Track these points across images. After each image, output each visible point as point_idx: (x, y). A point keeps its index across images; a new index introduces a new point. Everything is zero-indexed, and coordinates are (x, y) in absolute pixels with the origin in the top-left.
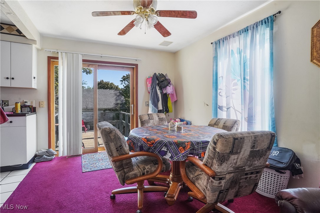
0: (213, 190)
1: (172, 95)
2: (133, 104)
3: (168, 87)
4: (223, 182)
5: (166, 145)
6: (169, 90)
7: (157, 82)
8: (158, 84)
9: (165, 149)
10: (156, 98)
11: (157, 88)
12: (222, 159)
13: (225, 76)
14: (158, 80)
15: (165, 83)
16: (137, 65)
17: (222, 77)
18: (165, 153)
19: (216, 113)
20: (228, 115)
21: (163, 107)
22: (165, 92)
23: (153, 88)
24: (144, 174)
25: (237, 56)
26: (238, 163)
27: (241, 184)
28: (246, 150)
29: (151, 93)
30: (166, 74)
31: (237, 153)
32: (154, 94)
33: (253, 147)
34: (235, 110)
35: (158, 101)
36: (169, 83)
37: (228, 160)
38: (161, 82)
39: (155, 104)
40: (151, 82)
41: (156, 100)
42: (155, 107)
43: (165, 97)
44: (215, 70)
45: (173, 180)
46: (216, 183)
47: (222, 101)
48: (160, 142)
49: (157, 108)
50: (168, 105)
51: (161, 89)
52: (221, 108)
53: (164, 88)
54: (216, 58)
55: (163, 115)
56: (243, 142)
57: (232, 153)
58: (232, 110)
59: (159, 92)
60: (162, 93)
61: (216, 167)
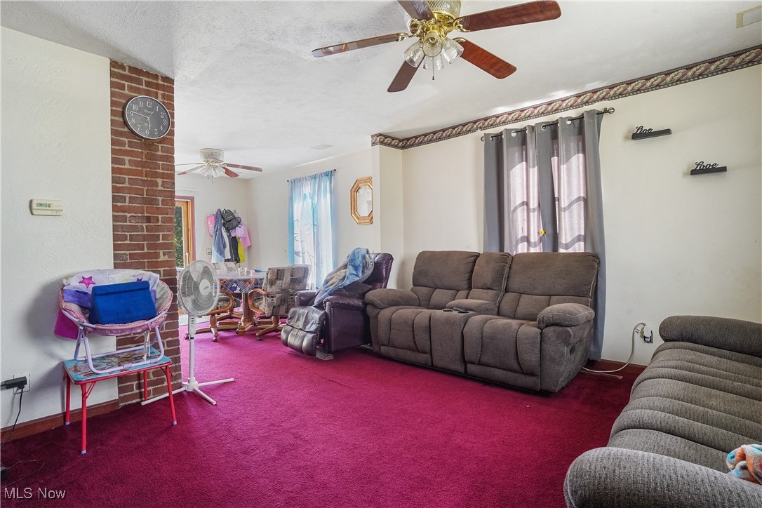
0: (269, 306)
1: (244, 239)
2: (188, 252)
3: (237, 228)
4: (275, 299)
5: (236, 282)
6: (239, 232)
7: (223, 222)
8: (224, 225)
9: (235, 285)
10: (221, 243)
11: (223, 230)
12: (272, 283)
13: (299, 220)
14: (224, 219)
15: (234, 223)
16: (192, 199)
17: (297, 220)
18: (235, 288)
19: (293, 260)
20: (304, 262)
21: (232, 256)
22: (233, 235)
23: (217, 230)
24: (218, 308)
25: (309, 200)
26: (283, 286)
27: (289, 303)
28: (287, 278)
29: (214, 237)
30: (235, 211)
31: (280, 279)
32: (219, 238)
33: (292, 276)
34: (310, 256)
35: (225, 247)
36: (239, 223)
37: (275, 283)
38: (229, 221)
39: (221, 252)
40: (213, 222)
41: (222, 246)
42: (221, 254)
43: (234, 242)
44: (291, 212)
45: (244, 321)
46: (270, 300)
47: (298, 247)
48: (231, 281)
49: (224, 257)
50: (239, 253)
51: (228, 230)
52: (297, 254)
53: (232, 229)
54: (291, 199)
55: (232, 264)
56: (284, 273)
57: (277, 279)
58: (306, 254)
59: (225, 235)
60: (229, 236)
61: (269, 290)
